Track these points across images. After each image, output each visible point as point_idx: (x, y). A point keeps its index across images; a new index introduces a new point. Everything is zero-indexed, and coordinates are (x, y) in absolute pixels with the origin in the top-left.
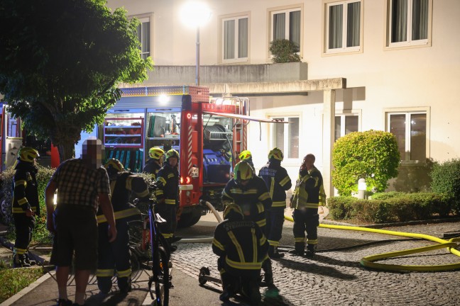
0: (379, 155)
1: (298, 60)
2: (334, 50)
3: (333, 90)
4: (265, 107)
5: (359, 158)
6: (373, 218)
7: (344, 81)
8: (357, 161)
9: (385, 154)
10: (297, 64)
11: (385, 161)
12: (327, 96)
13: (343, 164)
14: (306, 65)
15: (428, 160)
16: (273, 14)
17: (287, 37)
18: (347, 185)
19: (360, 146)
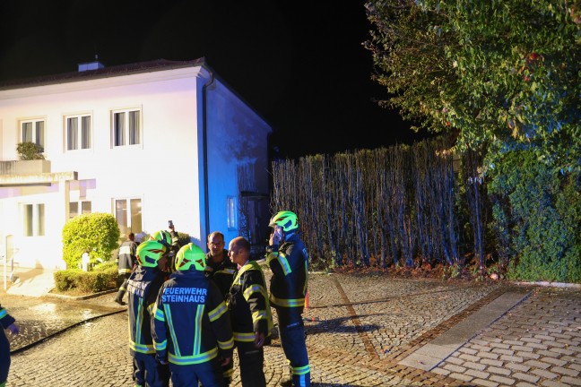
0: (101, 232)
1: (43, 159)
2: (73, 151)
3: (67, 181)
4: (15, 195)
5: (85, 236)
6: (92, 288)
7: (76, 174)
8: (82, 239)
9: (106, 231)
10: (41, 161)
11: (106, 237)
12: (62, 185)
13: (70, 242)
14: (49, 162)
15: (143, 233)
16: (22, 122)
17: (34, 141)
18: (74, 259)
19: (84, 226)
